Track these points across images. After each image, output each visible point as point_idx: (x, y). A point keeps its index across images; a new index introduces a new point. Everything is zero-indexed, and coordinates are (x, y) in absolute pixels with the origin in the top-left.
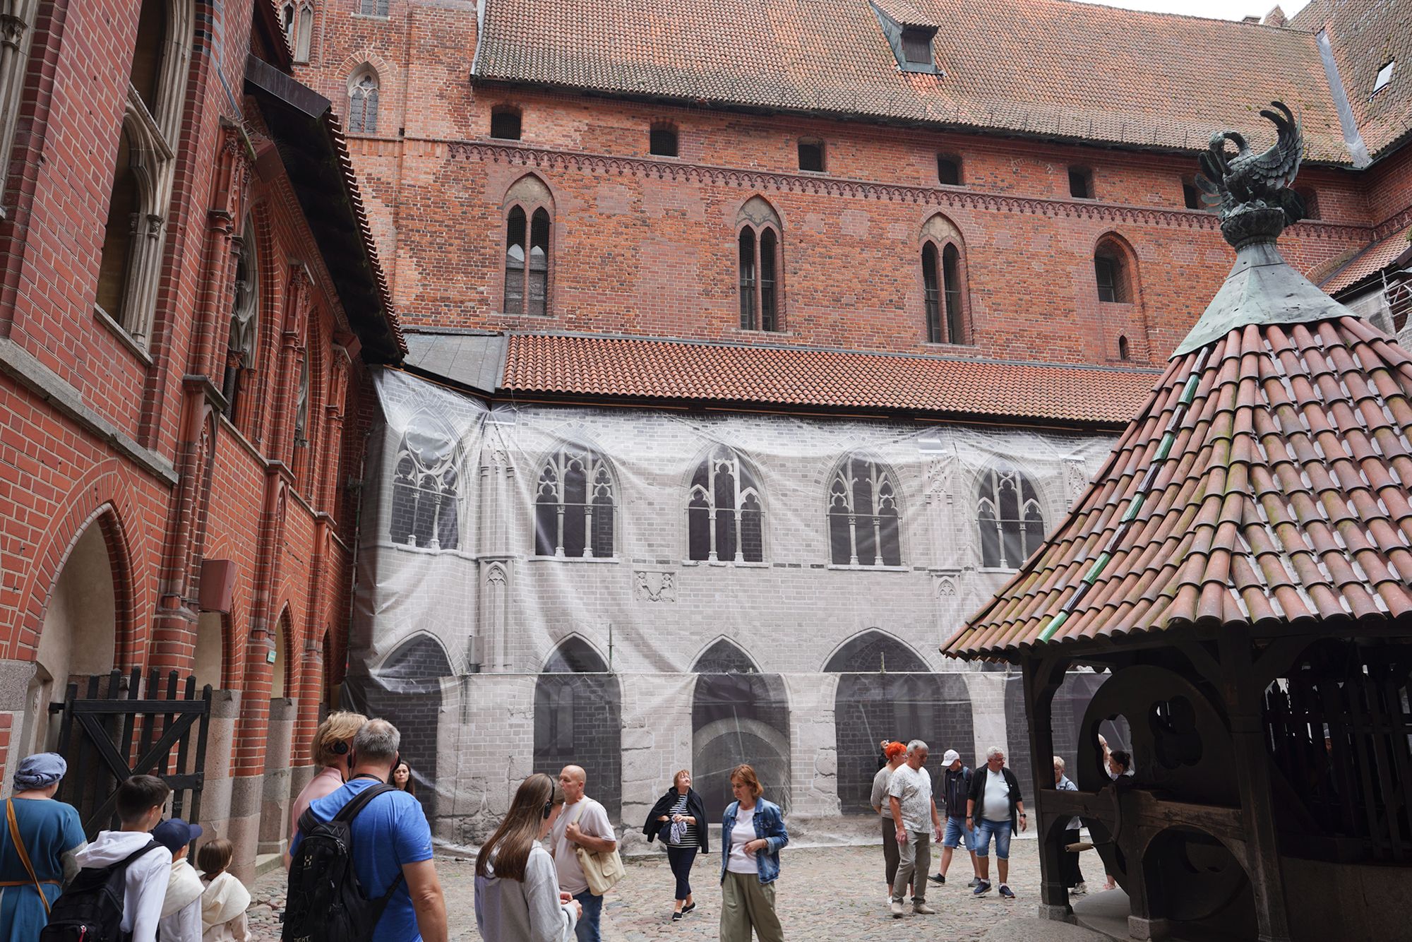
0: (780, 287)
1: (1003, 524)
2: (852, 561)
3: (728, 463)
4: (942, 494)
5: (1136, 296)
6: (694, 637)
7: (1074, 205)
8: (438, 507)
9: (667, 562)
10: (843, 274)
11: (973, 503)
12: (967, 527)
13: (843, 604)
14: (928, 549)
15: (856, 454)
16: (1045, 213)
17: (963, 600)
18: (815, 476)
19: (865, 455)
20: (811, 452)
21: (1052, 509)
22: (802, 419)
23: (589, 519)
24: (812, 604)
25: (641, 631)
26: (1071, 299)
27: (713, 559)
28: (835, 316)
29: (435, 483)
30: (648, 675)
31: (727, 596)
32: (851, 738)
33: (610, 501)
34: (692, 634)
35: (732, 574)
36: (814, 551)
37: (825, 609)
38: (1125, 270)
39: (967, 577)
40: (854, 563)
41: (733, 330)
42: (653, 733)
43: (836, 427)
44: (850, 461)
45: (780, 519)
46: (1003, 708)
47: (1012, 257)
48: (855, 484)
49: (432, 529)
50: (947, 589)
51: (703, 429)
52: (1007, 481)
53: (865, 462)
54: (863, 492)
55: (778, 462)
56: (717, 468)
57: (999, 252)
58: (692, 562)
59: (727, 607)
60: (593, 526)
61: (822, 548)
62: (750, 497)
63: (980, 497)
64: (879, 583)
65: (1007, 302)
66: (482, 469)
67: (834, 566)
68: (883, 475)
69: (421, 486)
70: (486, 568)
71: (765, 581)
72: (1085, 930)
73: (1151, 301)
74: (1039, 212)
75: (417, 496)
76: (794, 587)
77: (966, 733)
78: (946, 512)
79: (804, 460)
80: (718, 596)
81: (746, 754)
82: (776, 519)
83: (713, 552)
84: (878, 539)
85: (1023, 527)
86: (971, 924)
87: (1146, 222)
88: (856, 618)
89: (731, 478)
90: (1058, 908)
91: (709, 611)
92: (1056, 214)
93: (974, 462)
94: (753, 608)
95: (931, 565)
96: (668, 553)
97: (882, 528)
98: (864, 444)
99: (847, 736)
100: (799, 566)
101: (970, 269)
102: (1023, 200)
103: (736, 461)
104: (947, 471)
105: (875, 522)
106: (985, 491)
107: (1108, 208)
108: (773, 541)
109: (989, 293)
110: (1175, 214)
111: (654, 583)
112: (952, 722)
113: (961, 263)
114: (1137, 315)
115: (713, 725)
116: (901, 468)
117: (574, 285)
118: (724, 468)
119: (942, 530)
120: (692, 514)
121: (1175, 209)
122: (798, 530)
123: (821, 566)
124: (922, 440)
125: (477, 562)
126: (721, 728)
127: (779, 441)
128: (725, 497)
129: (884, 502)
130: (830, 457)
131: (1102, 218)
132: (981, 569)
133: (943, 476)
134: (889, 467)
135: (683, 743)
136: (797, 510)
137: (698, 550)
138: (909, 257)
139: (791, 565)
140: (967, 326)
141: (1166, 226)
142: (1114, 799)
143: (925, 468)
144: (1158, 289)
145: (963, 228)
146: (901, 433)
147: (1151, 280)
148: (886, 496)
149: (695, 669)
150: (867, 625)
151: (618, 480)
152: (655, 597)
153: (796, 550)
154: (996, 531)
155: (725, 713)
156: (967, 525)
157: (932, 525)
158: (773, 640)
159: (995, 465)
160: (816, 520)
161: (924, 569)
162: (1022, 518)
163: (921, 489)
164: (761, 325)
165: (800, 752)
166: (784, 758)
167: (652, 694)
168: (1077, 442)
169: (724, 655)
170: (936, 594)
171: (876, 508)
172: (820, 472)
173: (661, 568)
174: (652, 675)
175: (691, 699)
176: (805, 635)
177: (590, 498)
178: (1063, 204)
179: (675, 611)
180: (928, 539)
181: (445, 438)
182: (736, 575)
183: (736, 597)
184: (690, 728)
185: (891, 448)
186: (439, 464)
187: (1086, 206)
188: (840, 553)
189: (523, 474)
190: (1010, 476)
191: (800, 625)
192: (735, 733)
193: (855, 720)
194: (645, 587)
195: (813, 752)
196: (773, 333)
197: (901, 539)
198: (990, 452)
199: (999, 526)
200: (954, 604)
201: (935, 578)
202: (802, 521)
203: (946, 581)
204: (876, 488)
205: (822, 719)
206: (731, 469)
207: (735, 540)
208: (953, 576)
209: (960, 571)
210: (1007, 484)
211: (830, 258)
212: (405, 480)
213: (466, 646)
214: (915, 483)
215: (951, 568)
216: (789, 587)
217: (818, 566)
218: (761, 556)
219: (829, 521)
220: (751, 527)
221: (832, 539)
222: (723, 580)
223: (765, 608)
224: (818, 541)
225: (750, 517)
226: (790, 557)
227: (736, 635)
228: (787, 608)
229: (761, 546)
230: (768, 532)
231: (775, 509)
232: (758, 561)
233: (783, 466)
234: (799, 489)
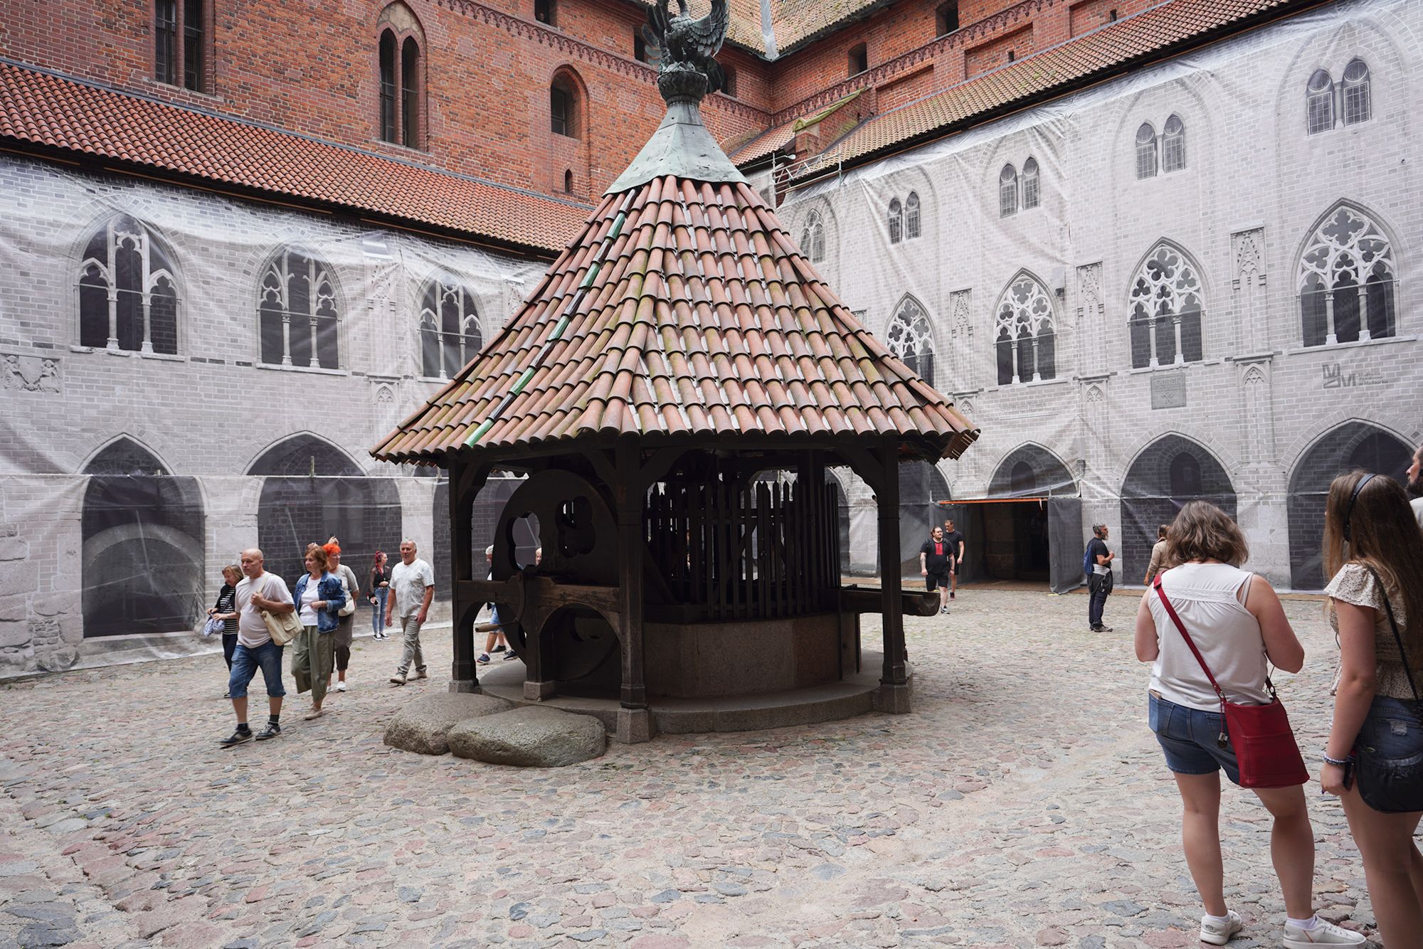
0: (209, 40)
1: (444, 336)
2: (285, 361)
3: (134, 237)
4: (385, 300)
5: (584, 134)
6: (86, 435)
7: (538, 29)
9: (50, 346)
10: (288, 43)
11: (416, 313)
12: (409, 336)
13: (272, 406)
14: (368, 355)
15: (293, 248)
16: (509, 30)
17: (401, 407)
18: (245, 266)
19: (303, 250)
20: (240, 239)
21: (491, 326)
22: (231, 199)
24: (237, 404)
25: (12, 425)
26: (526, 124)
27: (113, 346)
28: (276, 89)
30: (21, 477)
31: (130, 391)
32: (275, 541)
34: (83, 430)
35: (137, 366)
36: (240, 347)
37: (251, 410)
38: (577, 106)
39: (406, 385)
40: (287, 363)
41: (145, 79)
42: (28, 543)
43: (271, 216)
44: (286, 255)
46: (431, 511)
47: (473, 68)
48: (291, 279)
50: (385, 396)
51: (101, 193)
52: (450, 295)
53: (304, 258)
54: (299, 290)
55: (199, 245)
56: (120, 242)
57: (460, 59)
58: (84, 349)
59: (131, 402)
61: (250, 344)
62: (162, 281)
63: (424, 308)
64: (313, 386)
65: (465, 113)
67: (264, 365)
68: (323, 274)
71: (179, 376)
72: (488, 698)
73: (597, 140)
74: (503, 26)
76: (215, 385)
77: (394, 534)
78: (388, 320)
79: (232, 246)
80: (118, 389)
81: (151, 562)
82: (195, 308)
83: (113, 338)
84: (314, 340)
85: (463, 341)
86: (387, 705)
87: (600, 63)
88: (286, 420)
89: (138, 256)
90: (466, 682)
91: (106, 405)
92: (519, 34)
93: (419, 272)
94: (163, 405)
95: (370, 370)
96: (49, 335)
97: (319, 329)
98: (303, 238)
99: (271, 539)
100: (222, 362)
101: (429, 70)
102: (490, 10)
103: (145, 237)
104: (391, 277)
105: (312, 323)
106: (428, 303)
107: (568, 40)
108: (191, 332)
109: (448, 100)
110: (625, 62)
111: (30, 370)
112: (382, 524)
113: (421, 61)
114: (583, 153)
115: (110, 532)
116: (343, 269)
118: (128, 243)
119: (384, 336)
120: (85, 293)
121: (626, 57)
122: (223, 323)
123: (249, 364)
124: (367, 242)
126: (120, 535)
127: (202, 221)
128: (130, 277)
129: (323, 302)
130: (263, 247)
131: (561, 49)
132: (421, 378)
133: (387, 282)
134: (329, 266)
135: (69, 553)
136: (221, 301)
137: (93, 334)
138: (365, 41)
139: (212, 361)
140: (422, 131)
141: (616, 71)
142: (521, 585)
143: (369, 272)
144: (603, 130)
145: (425, 24)
146: (345, 232)
147: (599, 121)
148: (325, 296)
149: (87, 470)
150: (299, 427)
152: (31, 385)
153: (220, 345)
154: (437, 342)
155: (126, 519)
156: (409, 334)
157: (374, 331)
158: (188, 441)
159: (441, 278)
160: (244, 315)
161: (363, 375)
162: (462, 332)
163: (363, 294)
164: (182, 81)
165: (217, 557)
166: (197, 564)
167: (26, 498)
168: (519, 265)
169: (126, 455)
170: (374, 399)
171: (314, 308)
172: (250, 262)
173: (40, 352)
174: (26, 477)
175: (81, 504)
176: (226, 437)
178: (527, 25)
179: (60, 404)
180: (368, 345)
182: (143, 367)
183: (143, 391)
184: (79, 535)
185: (333, 247)
187: (548, 33)
188: (271, 352)
190: (454, 290)
191: (221, 425)
192: (139, 540)
193: (280, 523)
194: (17, 373)
196: (199, 94)
197: (339, 342)
198: (436, 264)
199: (440, 338)
200: (391, 410)
201: (373, 384)
202: (227, 313)
203: (385, 388)
204: (315, 287)
205: (244, 523)
206: (137, 245)
207: (142, 327)
208: (391, 384)
209: (399, 379)
210: (450, 298)
211: (273, 20)
214: (358, 287)
215: (390, 375)
216: (209, 384)
217: (245, 364)
218: (176, 348)
219: (259, 316)
220: (163, 315)
221: (263, 336)
222: (127, 371)
223: (179, 405)
224: (245, 337)
225: (163, 303)
226: (212, 352)
227: (141, 433)
228: (206, 407)
229: (175, 337)
230: (184, 321)
231: (195, 297)
232: (171, 353)
233: (203, 249)
234: (224, 277)
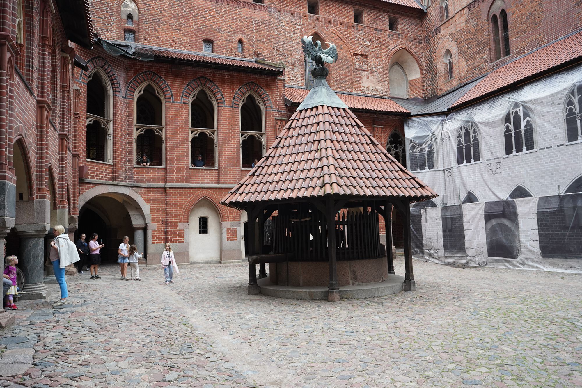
2: (579, 138)
3: (517, 110)
8: (426, 157)
9: (498, 158)
13: (574, 161)
15: (579, 82)
18: (558, 101)
20: (555, 90)
23: (472, 148)
24: (558, 164)
29: (424, 149)
31: (520, 167)
32: (544, 225)
33: (477, 139)
34: (507, 185)
35: (522, 158)
36: (558, 138)
37: (565, 165)
44: (576, 87)
45: (541, 128)
48: (579, 98)
49: (425, 164)
51: (511, 97)
55: (539, 101)
56: (514, 114)
58: (507, 156)
59: (520, 172)
60: (473, 150)
61: (563, 136)
62: (528, 122)
66: (442, 139)
67: (569, 143)
69: (419, 152)
70: (446, 172)
71: (535, 158)
75: (418, 156)
76: (549, 158)
79: (552, 95)
80: (517, 168)
82: (539, 128)
83: (514, 150)
89: (519, 116)
91: (514, 175)
94: (531, 170)
96: (498, 155)
100: (551, 147)
103: (521, 108)
108: (539, 138)
111: (494, 167)
115: (491, 221)
117: (516, 36)
118: (516, 112)
120: (506, 137)
122: (550, 130)
123: (563, 145)
125: (443, 170)
126: (494, 222)
127: (544, 89)
128: (517, 125)
130: (565, 89)
136: (549, 121)
137: (509, 151)
139: (547, 148)
151: (479, 131)
152: (494, 173)
153: (550, 140)
158: (540, 183)
160: (559, 123)
165: (523, 231)
166: (517, 233)
167: (472, 211)
169: (519, 192)
172: (560, 99)
173: (496, 161)
176: (555, 179)
177: (471, 140)
179: (502, 177)
181: (427, 134)
182: (523, 157)
183: (524, 167)
184: (484, 222)
186: (425, 143)
188: (572, 136)
189: (453, 137)
191: (552, 174)
194: (491, 170)
195: (528, 231)
202: (552, 125)
205: (532, 217)
206: (519, 112)
207: (523, 142)
212: (413, 152)
213: (442, 198)
216: (547, 158)
217: (561, 145)
218: (534, 147)
219: (566, 122)
220: (529, 135)
221: (568, 130)
222: (519, 161)
223: (536, 169)
224: (560, 133)
225: (528, 131)
226: (547, 144)
227: (524, 183)
228: (546, 168)
229: (533, 142)
230: (536, 135)
231: (539, 124)
232: (532, 149)
233: (542, 102)
234: (550, 110)
